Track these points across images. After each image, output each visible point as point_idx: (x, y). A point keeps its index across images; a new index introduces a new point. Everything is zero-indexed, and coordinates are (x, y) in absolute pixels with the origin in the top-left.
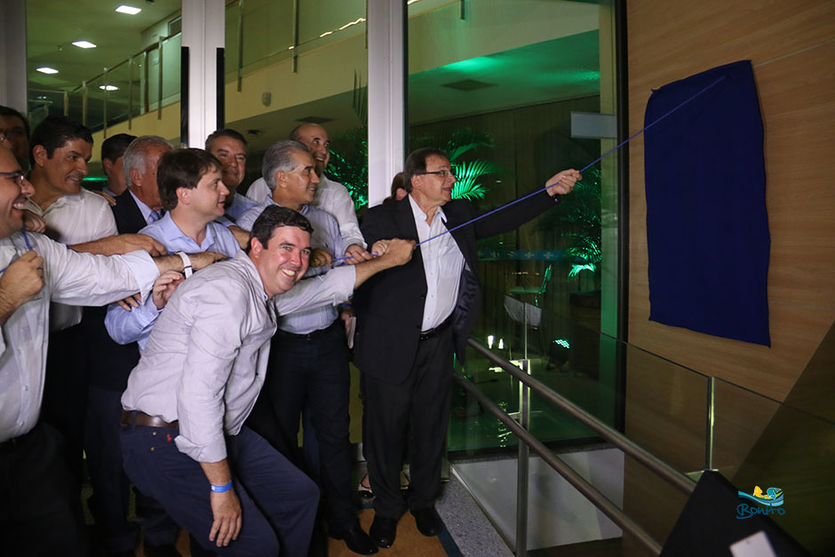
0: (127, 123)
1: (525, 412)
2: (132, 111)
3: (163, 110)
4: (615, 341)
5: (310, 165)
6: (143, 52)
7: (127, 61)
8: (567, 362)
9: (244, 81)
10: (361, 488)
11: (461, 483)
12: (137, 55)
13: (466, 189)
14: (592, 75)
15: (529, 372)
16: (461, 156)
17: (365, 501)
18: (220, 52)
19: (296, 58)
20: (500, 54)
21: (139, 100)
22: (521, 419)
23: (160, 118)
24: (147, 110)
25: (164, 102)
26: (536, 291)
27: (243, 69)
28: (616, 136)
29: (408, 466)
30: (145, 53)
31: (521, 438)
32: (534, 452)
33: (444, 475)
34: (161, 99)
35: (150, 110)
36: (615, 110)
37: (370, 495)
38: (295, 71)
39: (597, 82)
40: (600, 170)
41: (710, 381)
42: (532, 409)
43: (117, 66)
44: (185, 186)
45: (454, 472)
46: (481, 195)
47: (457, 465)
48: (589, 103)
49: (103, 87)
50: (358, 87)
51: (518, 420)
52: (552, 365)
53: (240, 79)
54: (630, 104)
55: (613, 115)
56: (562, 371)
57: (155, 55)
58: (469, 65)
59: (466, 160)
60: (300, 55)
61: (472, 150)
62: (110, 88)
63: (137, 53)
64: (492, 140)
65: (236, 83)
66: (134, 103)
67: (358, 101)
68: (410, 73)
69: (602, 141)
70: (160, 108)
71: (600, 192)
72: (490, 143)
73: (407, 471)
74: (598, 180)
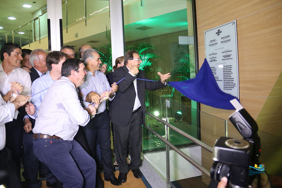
0: (28, 45)
1: (167, 136)
2: (30, 41)
3: (41, 40)
4: (196, 111)
5: (99, 57)
6: (33, 20)
7: (28, 23)
8: (181, 119)
9: (68, 29)
10: (115, 164)
11: (148, 161)
12: (31, 22)
13: (145, 63)
14: (185, 23)
15: (168, 122)
16: (143, 52)
17: (116, 168)
18: (61, 20)
19: (86, 21)
20: (155, 17)
21: (32, 37)
22: (166, 138)
23: (40, 43)
24: (35, 40)
25: (41, 38)
26: (170, 96)
27: (68, 25)
28: (194, 43)
29: (130, 156)
30: (33, 21)
31: (167, 144)
32: (171, 148)
33: (142, 158)
34: (40, 36)
35: (36, 40)
36: (193, 35)
37: (118, 166)
38: (86, 25)
39: (187, 26)
40: (189, 55)
41: (225, 121)
42: (170, 134)
43: (24, 26)
44: (55, 63)
45: (145, 157)
46: (150, 65)
47: (146, 155)
48: (185, 33)
49: (19, 33)
50: (107, 30)
51: (165, 138)
52: (176, 120)
53: (67, 28)
54: (198, 33)
55: (193, 37)
56: (179, 122)
57: (37, 21)
58: (145, 21)
59: (145, 53)
60: (87, 20)
61: (146, 50)
62: (22, 33)
63: (31, 21)
64: (153, 46)
65: (66, 30)
66: (31, 38)
67: (108, 35)
68: (124, 25)
69: (189, 45)
70: (40, 39)
71: (189, 62)
72: (152, 47)
73: (130, 157)
74: (189, 58)
